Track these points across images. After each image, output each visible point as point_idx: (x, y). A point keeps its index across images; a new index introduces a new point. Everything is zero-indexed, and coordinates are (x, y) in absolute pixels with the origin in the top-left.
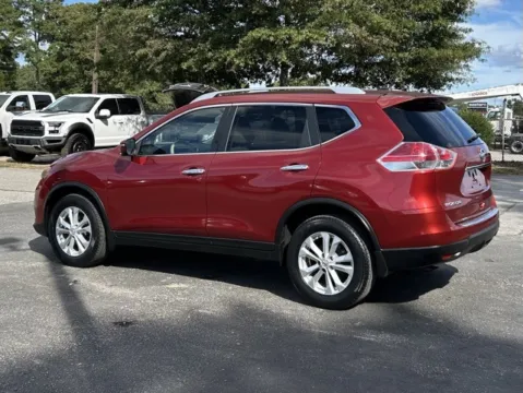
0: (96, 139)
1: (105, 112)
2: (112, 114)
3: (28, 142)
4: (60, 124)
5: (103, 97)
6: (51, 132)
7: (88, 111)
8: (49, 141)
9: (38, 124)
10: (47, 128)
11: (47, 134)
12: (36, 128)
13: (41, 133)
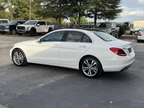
0: (37, 31)
1: (38, 25)
2: (40, 25)
3: (22, 31)
4: (29, 27)
5: (38, 21)
6: (27, 29)
7: (34, 24)
8: (27, 31)
9: (24, 27)
10: (26, 28)
11: (26, 30)
12: (23, 28)
13: (25, 29)
